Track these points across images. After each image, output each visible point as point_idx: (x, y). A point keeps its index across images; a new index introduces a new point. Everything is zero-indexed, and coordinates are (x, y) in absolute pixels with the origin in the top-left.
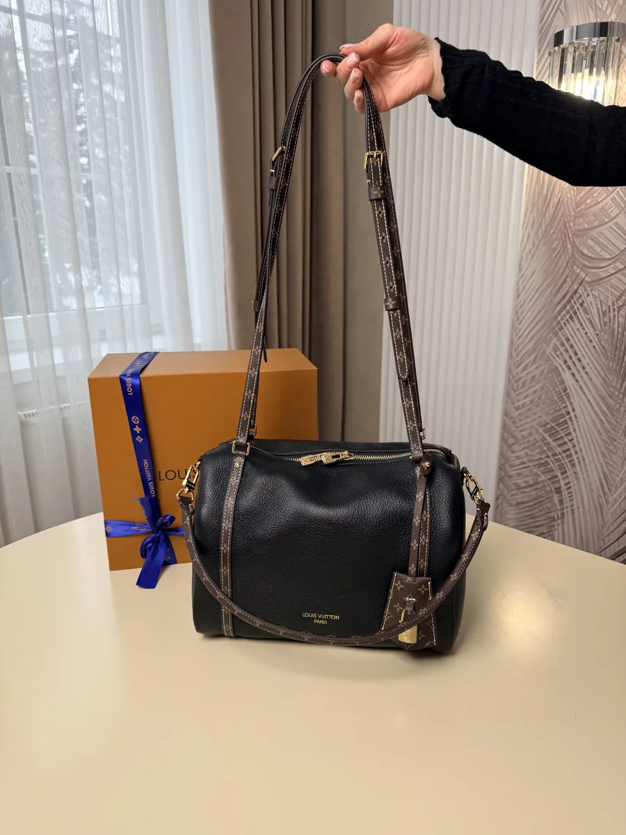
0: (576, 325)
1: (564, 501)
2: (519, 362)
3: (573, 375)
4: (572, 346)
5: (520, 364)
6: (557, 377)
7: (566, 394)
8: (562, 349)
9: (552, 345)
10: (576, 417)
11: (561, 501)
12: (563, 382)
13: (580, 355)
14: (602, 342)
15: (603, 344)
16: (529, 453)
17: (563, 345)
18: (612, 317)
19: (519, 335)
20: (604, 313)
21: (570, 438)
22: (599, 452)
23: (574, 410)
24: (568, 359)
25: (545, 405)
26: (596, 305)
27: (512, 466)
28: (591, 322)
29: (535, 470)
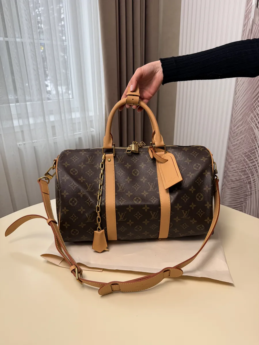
1: (252, 188)
2: (235, 124)
6: (252, 131)
8: (255, 119)
9: (250, 117)
12: (255, 134)
16: (238, 166)
19: (235, 112)
25: (246, 144)
27: (230, 171)
29: (240, 174)
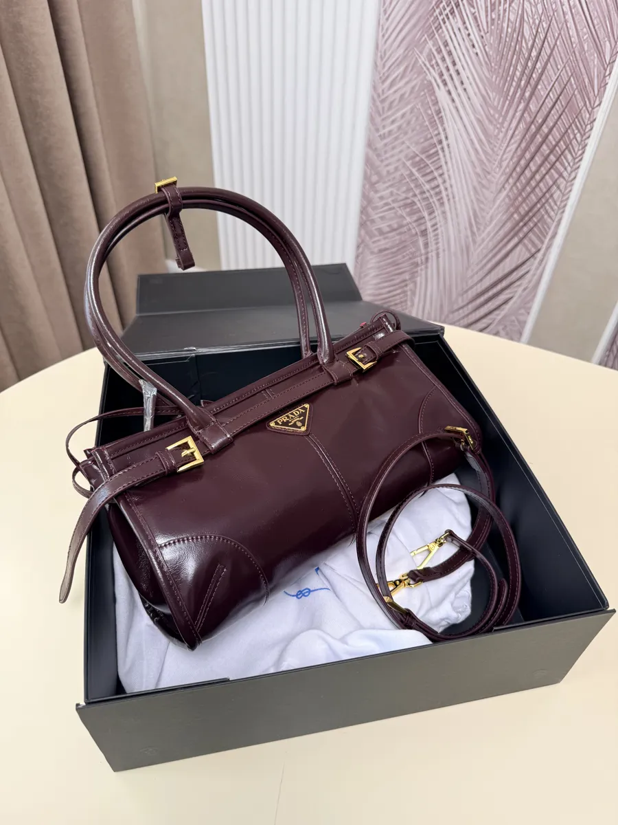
0: (457, 22)
1: (430, 244)
2: (386, 75)
3: (449, 93)
4: (450, 53)
5: (388, 77)
6: (430, 96)
7: (439, 118)
8: (438, 57)
9: (426, 51)
11: (426, 245)
12: (437, 102)
13: (459, 66)
14: (486, 47)
15: (487, 50)
17: (439, 51)
18: (502, 12)
19: (386, 37)
20: (493, 5)
21: (440, 172)
22: (471, 188)
23: (447, 138)
24: (444, 71)
25: (415, 132)
27: (375, 208)
28: (475, 18)
29: (400, 212)
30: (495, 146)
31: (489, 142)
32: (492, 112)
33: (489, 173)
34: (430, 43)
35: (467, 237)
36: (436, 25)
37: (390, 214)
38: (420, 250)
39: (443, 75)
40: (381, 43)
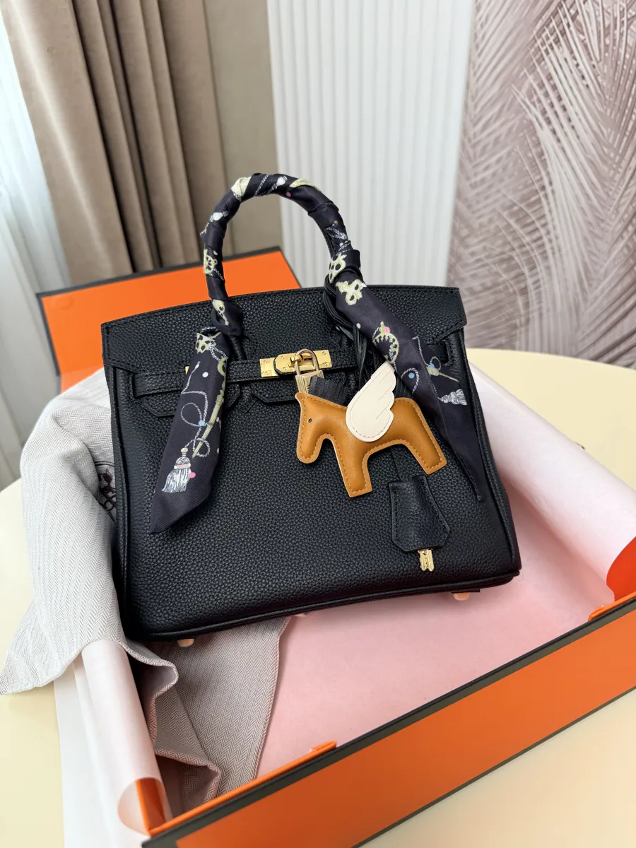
0: (562, 53)
3: (554, 132)
4: (554, 87)
5: (479, 119)
6: (531, 136)
7: (542, 161)
8: (540, 93)
9: (526, 86)
10: (553, 192)
11: (527, 305)
13: (565, 101)
14: (599, 78)
15: (600, 80)
16: (489, 246)
17: (542, 86)
18: (618, 37)
19: (478, 74)
20: (607, 29)
21: (543, 221)
22: (580, 238)
23: (551, 183)
24: (548, 108)
26: (596, 17)
28: (586, 46)
30: (611, 190)
31: (603, 186)
32: (606, 150)
33: (603, 221)
34: (531, 78)
35: (576, 294)
36: (538, 57)
37: (483, 271)
38: (519, 311)
39: (546, 112)
40: (473, 80)
